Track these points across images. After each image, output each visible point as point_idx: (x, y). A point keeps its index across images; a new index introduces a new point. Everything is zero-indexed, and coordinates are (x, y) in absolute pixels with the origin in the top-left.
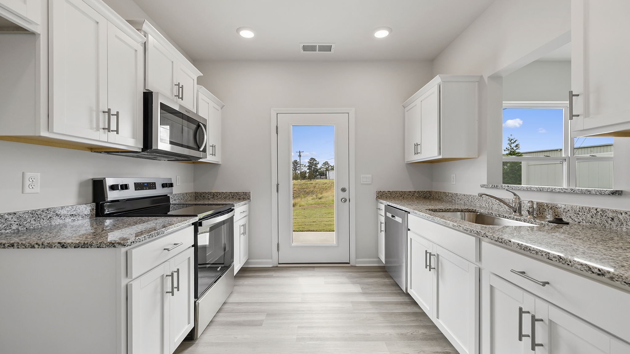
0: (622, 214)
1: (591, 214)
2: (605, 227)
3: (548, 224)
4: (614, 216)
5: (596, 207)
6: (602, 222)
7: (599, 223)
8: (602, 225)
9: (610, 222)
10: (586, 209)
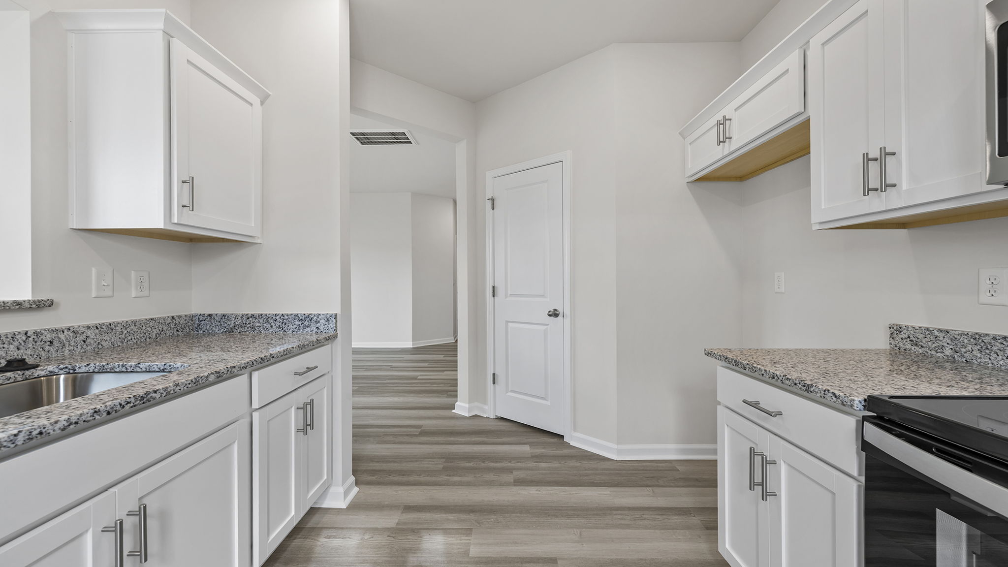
0: (63, 332)
1: (16, 343)
2: (40, 358)
3: (23, 374)
4: (53, 337)
5: (23, 329)
6: (35, 351)
7: (31, 355)
8: (35, 356)
9: (47, 348)
10: (7, 338)
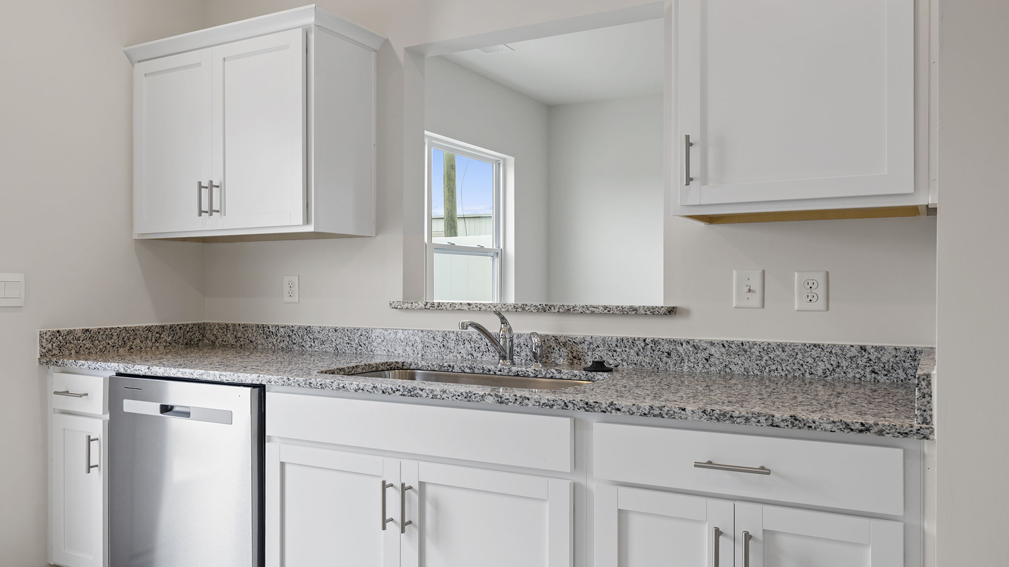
0: (682, 345)
1: (636, 349)
2: (658, 369)
3: (587, 375)
4: (671, 349)
5: (643, 336)
6: (653, 361)
7: (649, 363)
8: (653, 365)
9: (665, 359)
10: (628, 342)
